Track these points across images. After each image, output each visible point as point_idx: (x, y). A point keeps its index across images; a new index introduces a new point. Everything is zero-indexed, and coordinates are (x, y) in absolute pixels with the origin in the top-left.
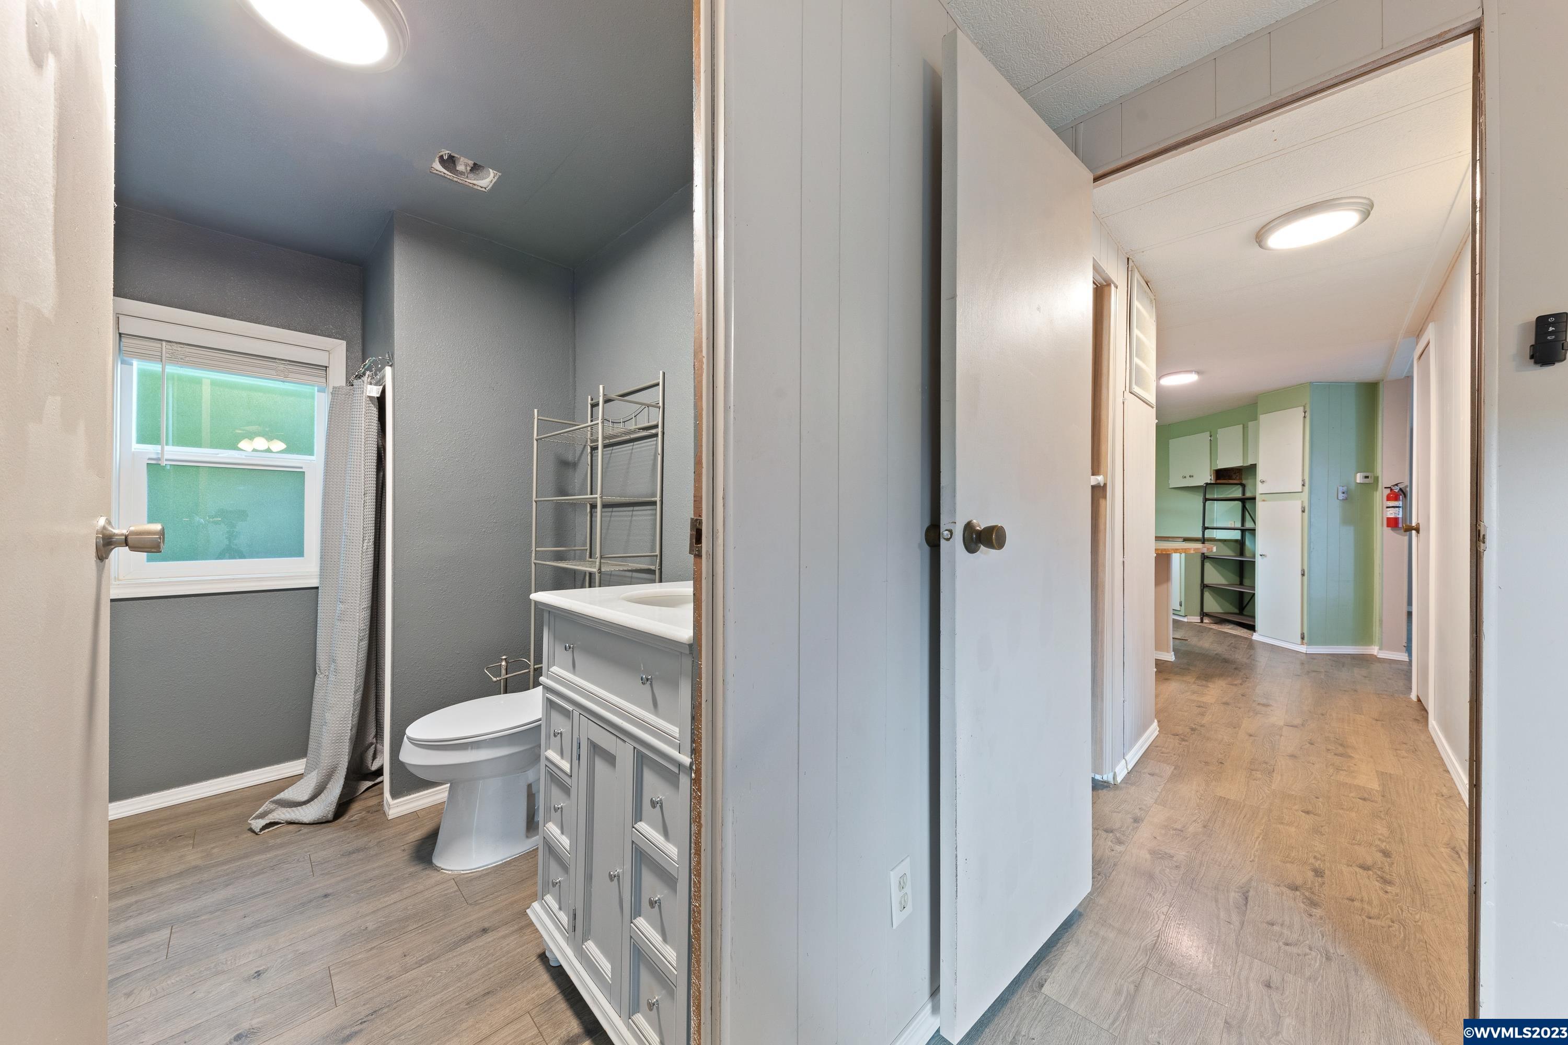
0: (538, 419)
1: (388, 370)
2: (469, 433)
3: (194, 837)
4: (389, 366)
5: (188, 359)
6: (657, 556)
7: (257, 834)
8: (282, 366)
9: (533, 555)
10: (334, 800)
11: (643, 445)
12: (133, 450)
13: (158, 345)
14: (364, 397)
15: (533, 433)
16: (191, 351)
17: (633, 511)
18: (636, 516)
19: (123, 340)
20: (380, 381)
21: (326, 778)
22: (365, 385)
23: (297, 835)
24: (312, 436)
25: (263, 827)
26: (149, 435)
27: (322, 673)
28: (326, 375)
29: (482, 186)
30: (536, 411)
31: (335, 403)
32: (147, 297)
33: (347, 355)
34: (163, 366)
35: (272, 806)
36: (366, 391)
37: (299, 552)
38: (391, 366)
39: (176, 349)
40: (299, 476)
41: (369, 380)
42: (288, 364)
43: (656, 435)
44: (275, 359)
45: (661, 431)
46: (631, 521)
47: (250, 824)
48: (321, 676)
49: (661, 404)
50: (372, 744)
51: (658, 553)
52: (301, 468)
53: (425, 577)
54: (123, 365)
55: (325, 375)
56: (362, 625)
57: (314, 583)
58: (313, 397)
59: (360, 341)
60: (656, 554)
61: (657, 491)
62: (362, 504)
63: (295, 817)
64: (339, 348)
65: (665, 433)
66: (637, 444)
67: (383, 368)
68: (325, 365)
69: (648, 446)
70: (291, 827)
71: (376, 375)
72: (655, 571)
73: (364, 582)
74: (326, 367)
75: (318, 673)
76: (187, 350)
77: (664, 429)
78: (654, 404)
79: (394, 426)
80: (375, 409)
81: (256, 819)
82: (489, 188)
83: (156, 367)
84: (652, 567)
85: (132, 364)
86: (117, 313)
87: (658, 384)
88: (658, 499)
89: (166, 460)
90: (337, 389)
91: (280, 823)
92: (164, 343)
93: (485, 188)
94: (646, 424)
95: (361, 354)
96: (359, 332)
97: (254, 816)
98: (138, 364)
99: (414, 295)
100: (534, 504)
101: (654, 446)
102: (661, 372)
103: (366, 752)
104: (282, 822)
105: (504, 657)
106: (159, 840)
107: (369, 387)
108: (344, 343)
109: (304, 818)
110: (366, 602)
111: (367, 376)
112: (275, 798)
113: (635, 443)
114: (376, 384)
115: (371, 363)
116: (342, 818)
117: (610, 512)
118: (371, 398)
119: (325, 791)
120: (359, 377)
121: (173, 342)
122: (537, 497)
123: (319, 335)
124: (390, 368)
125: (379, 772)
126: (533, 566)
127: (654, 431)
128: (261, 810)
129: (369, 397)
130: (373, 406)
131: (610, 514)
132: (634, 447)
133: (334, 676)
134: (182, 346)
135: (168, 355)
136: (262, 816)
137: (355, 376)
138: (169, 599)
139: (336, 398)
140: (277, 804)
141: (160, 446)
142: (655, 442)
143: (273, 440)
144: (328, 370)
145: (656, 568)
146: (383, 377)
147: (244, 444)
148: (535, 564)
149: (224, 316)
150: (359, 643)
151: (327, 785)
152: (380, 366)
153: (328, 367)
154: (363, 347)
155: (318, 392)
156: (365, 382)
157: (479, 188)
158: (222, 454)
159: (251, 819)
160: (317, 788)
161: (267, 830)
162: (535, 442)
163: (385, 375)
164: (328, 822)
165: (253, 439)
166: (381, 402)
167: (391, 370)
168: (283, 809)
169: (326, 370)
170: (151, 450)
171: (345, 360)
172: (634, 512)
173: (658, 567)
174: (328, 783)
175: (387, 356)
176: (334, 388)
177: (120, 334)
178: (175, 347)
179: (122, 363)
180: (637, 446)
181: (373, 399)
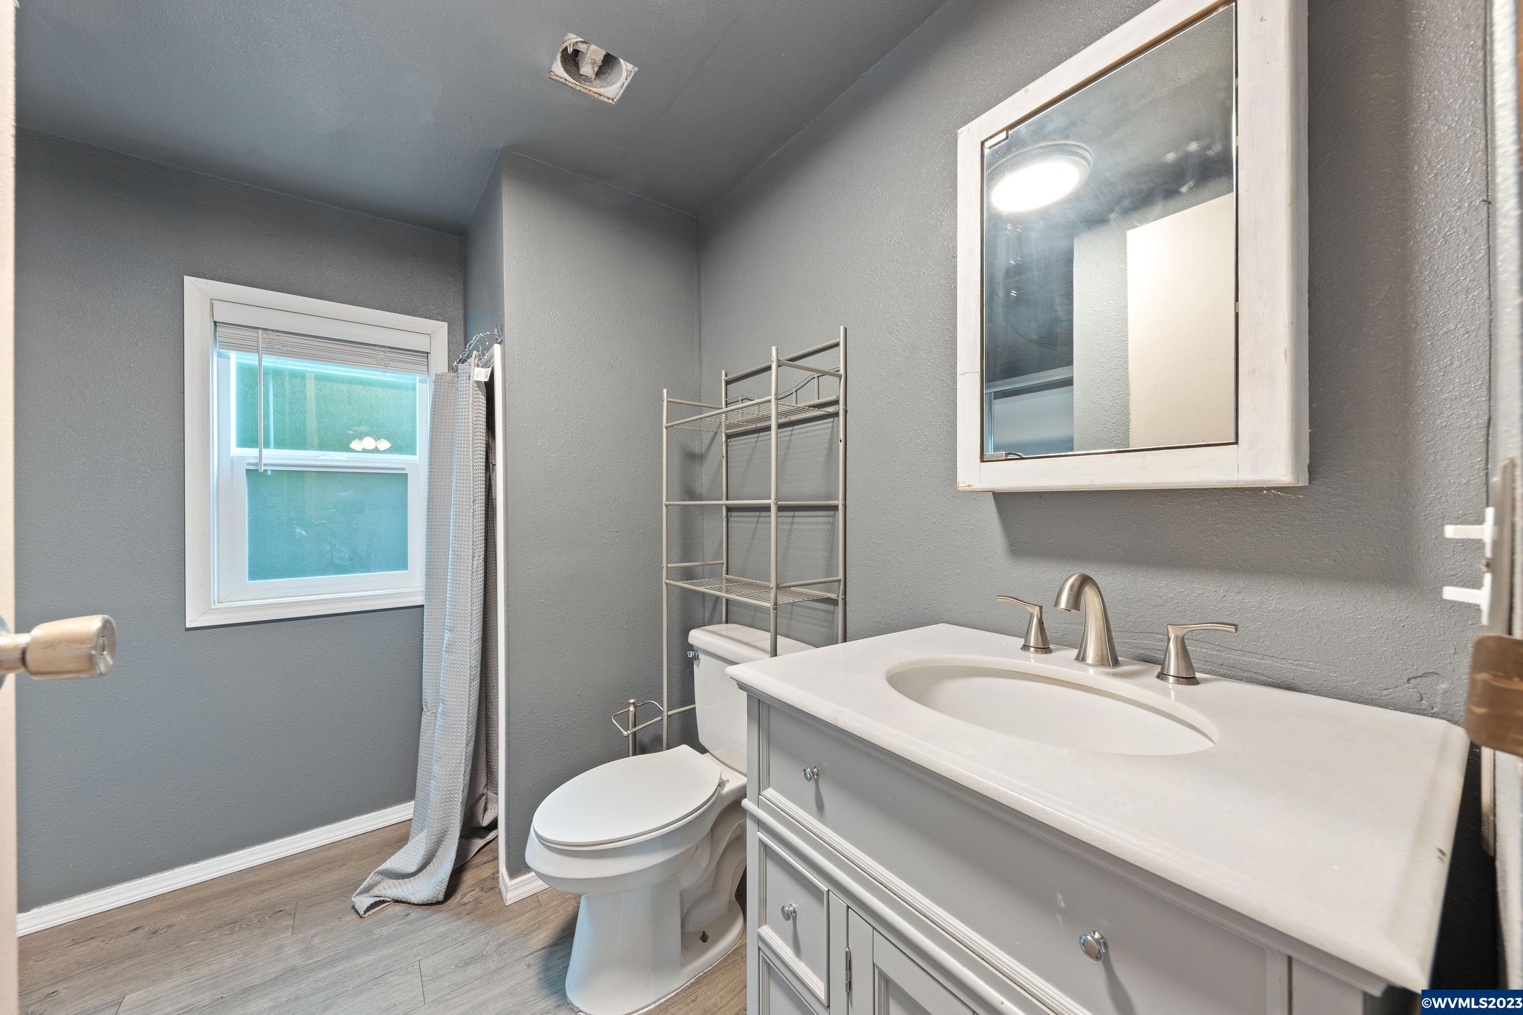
0: (668, 401)
1: (497, 348)
2: (587, 422)
3: (295, 914)
4: (497, 343)
5: (285, 348)
6: (839, 581)
7: (361, 917)
8: (382, 353)
9: (664, 573)
10: (445, 877)
11: (808, 429)
12: (232, 454)
13: (252, 333)
14: (471, 382)
15: (662, 421)
16: (288, 339)
17: (793, 516)
18: (798, 523)
19: (218, 329)
20: (487, 363)
21: (436, 845)
22: (472, 367)
23: (405, 923)
24: (414, 433)
25: (367, 908)
26: (249, 439)
27: (429, 710)
28: (428, 362)
29: (608, 97)
30: (665, 391)
31: (438, 393)
32: (241, 280)
33: (448, 339)
34: (259, 356)
35: (377, 878)
36: (474, 375)
37: (401, 563)
38: (500, 343)
39: (273, 337)
40: (400, 478)
41: (476, 361)
42: (389, 351)
43: (836, 414)
44: (375, 345)
45: (844, 409)
46: (790, 531)
47: (354, 902)
48: (428, 713)
49: (842, 372)
50: (483, 795)
51: (841, 577)
52: (404, 469)
53: (542, 602)
54: (219, 358)
55: (427, 360)
56: (473, 662)
57: (418, 600)
58: (414, 389)
59: (461, 323)
60: (838, 578)
61: (838, 493)
62: (471, 514)
63: (402, 894)
64: (442, 328)
65: (848, 411)
66: (798, 429)
67: (491, 346)
68: (427, 351)
69: (817, 430)
70: (398, 908)
71: (484, 355)
72: (838, 600)
73: (474, 608)
74: (428, 353)
75: (424, 709)
76: (285, 339)
77: (846, 406)
78: (832, 371)
79: (506, 417)
80: (483, 397)
81: (360, 894)
82: (617, 98)
83: (251, 359)
84: (833, 596)
85: (230, 357)
86: (211, 299)
87: (837, 345)
88: (840, 502)
89: (265, 465)
90: (440, 377)
91: (387, 902)
92: (260, 332)
93: (613, 100)
94: (817, 401)
95: (463, 337)
96: (461, 312)
97: (358, 891)
98: (238, 358)
99: (525, 253)
100: (664, 508)
101: (830, 430)
102: (842, 328)
103: (477, 803)
104: (389, 900)
105: (632, 701)
106: (259, 915)
107: (477, 369)
108: (445, 325)
109: (412, 896)
110: (477, 634)
111: (474, 356)
112: (380, 868)
113: (795, 427)
114: (484, 366)
115: (477, 342)
116: (453, 898)
117: (755, 517)
118: (478, 382)
119: (434, 860)
120: (463, 361)
121: (269, 330)
122: (667, 501)
123: (419, 316)
124: (499, 345)
125: (494, 825)
126: (664, 587)
127: (831, 409)
128: (365, 884)
129: (477, 382)
130: (480, 393)
131: (755, 519)
132: (794, 432)
133: (442, 720)
134: (279, 334)
135: (264, 345)
136: (367, 890)
137: (458, 360)
138: (270, 624)
139: (439, 386)
140: (382, 875)
141: (258, 449)
142: (831, 425)
143: (380, 439)
144: (429, 357)
145: (838, 596)
146: (492, 357)
147: (355, 445)
148: (667, 584)
149: (322, 298)
150: (470, 683)
151: (436, 852)
152: (487, 343)
153: (430, 353)
154: (465, 329)
155: (420, 382)
156: (472, 364)
157: (606, 100)
158: (323, 456)
159: (354, 895)
160: (425, 858)
161: (372, 911)
162: (665, 431)
163: (493, 355)
164: (438, 903)
165: (363, 439)
166: (489, 387)
167: (500, 348)
168: (389, 880)
169: (428, 357)
170: (251, 453)
171: (447, 344)
172: (795, 519)
173: (841, 597)
174: (437, 849)
175: (496, 331)
176: (437, 375)
177: (215, 323)
178: (272, 336)
179: (218, 357)
180: (798, 431)
181: (481, 385)
